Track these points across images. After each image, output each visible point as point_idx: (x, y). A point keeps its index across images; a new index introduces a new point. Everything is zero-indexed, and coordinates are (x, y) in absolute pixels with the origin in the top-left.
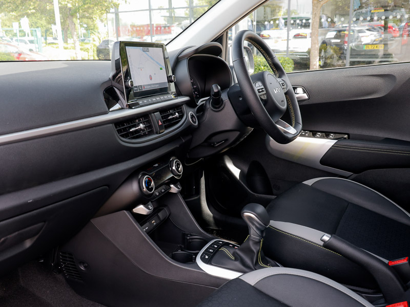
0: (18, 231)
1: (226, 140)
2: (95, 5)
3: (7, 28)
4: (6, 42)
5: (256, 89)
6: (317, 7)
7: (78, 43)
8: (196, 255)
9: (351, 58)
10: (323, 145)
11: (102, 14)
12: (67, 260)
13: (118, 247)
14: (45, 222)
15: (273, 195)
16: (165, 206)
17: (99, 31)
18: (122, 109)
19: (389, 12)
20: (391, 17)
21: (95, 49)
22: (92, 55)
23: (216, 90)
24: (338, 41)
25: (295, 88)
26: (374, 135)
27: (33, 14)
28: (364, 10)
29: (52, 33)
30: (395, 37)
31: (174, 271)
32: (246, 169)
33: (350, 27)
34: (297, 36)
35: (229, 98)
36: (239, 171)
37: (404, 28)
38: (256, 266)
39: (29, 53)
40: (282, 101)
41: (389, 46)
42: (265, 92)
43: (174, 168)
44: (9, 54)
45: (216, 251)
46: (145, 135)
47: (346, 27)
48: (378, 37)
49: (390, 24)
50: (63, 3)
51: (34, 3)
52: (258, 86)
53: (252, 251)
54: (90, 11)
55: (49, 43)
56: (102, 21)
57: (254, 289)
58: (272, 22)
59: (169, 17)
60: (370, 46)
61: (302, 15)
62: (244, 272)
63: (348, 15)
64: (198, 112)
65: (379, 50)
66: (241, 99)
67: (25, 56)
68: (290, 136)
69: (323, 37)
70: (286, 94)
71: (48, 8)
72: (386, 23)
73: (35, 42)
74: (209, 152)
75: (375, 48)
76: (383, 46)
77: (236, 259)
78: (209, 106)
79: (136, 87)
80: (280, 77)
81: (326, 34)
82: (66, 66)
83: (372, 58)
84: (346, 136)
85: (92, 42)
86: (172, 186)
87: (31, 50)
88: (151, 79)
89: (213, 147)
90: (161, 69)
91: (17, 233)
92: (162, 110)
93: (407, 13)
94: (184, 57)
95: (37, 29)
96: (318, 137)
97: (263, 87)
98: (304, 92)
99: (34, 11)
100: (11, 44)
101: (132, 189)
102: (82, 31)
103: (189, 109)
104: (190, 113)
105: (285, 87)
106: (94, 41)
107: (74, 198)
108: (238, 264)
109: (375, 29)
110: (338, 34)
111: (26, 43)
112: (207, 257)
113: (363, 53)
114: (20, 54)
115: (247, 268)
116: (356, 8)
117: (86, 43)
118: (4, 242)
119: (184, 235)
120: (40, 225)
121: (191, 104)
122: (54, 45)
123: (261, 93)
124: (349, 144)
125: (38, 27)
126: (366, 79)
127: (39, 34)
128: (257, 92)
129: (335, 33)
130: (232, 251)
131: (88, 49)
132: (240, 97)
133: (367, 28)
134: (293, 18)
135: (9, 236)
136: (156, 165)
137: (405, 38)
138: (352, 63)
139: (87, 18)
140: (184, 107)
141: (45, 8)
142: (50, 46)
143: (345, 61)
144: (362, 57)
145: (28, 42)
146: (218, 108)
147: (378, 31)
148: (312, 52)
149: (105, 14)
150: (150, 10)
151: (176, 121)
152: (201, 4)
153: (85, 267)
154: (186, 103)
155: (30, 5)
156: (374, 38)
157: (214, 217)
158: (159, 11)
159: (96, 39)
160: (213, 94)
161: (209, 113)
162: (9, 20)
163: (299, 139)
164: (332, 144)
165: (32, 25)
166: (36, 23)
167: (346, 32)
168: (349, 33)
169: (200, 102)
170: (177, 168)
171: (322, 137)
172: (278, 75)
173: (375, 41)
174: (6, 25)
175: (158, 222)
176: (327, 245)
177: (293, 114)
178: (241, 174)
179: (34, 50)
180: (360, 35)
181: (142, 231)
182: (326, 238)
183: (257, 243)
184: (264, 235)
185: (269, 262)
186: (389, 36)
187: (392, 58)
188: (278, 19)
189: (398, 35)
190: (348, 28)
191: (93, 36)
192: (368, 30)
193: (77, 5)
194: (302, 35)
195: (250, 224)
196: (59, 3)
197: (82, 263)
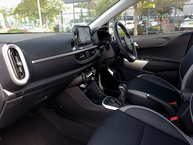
0: (43, 93)
1: (110, 61)
2: (54, 12)
3: (20, 20)
4: (21, 26)
5: (122, 43)
6: (136, 12)
7: (47, 26)
8: (102, 102)
9: (148, 31)
10: (144, 63)
11: (56, 15)
12: (55, 104)
13: (74, 99)
14: (52, 90)
15: (125, 81)
16: (89, 85)
17: (55, 21)
18: (76, 50)
19: (162, 14)
20: (163, 16)
21: (54, 28)
22: (52, 30)
23: (108, 43)
24: (143, 25)
25: (134, 42)
26: (162, 59)
27: (31, 15)
28: (152, 14)
29: (37, 22)
30: (164, 24)
31: (95, 107)
32: (115, 72)
33: (148, 20)
34: (128, 23)
35: (112, 46)
36: (113, 72)
37: (168, 20)
38: (123, 106)
39: (29, 30)
40: (131, 47)
41: (162, 27)
42: (125, 44)
43: (93, 71)
44: (22, 30)
45: (109, 100)
46: (84, 59)
47: (146, 20)
48: (158, 24)
49: (162, 19)
50: (42, 11)
51: (31, 11)
52: (123, 41)
53: (122, 100)
54: (52, 14)
55: (36, 26)
56: (56, 18)
57: (124, 113)
58: (119, 18)
59: (81, 16)
60: (155, 27)
61: (130, 15)
62: (120, 108)
63: (148, 15)
64: (100, 51)
65: (158, 29)
66: (116, 46)
67: (28, 31)
68: (134, 60)
69: (137, 24)
70: (132, 44)
71: (36, 13)
72: (161, 19)
73: (31, 25)
74: (104, 65)
75: (157, 28)
76: (160, 27)
77: (116, 103)
78: (104, 49)
79: (81, 42)
80: (129, 38)
81: (139, 22)
82: (56, 34)
83: (156, 31)
84: (152, 60)
85: (52, 25)
86: (92, 77)
87: (29, 29)
88: (86, 39)
89: (106, 63)
90: (89, 35)
91: (43, 94)
92: (89, 50)
93: (169, 15)
94: (95, 31)
95: (32, 21)
96: (142, 60)
97: (124, 42)
98: (137, 44)
99: (31, 14)
100: (22, 26)
101: (80, 78)
102: (48, 21)
103: (97, 50)
104: (98, 51)
105: (131, 42)
106: (53, 25)
107: (62, 81)
108: (117, 104)
109: (157, 21)
110: (143, 22)
111: (27, 26)
112: (106, 102)
113: (153, 30)
114: (26, 30)
115: (120, 106)
116: (150, 13)
117: (50, 26)
118: (39, 97)
119: (96, 95)
120: (51, 91)
121: (98, 48)
122: (38, 27)
123: (124, 44)
124: (153, 62)
125: (32, 20)
126: (159, 39)
127: (33, 22)
128: (123, 43)
129: (142, 22)
130: (114, 100)
131: (51, 28)
132: (116, 45)
133: (154, 20)
134: (127, 16)
135: (41, 95)
136: (87, 70)
137: (168, 24)
138: (149, 34)
139: (51, 16)
140: (96, 49)
141: (35, 12)
142: (37, 27)
143: (146, 32)
144: (152, 31)
145: (28, 26)
146: (108, 50)
147: (158, 22)
148: (134, 29)
149: (57, 15)
150: (74, 13)
151: (94, 54)
152: (92, 11)
153: (62, 106)
154: (96, 48)
155: (30, 12)
156: (156, 24)
157: (104, 89)
158: (77, 14)
159: (54, 24)
160: (107, 44)
161: (105, 51)
162: (21, 17)
163: (136, 61)
164: (147, 62)
165: (29, 19)
166: (31, 18)
167: (147, 22)
168: (148, 22)
169: (101, 47)
170: (94, 71)
171: (143, 60)
172: (128, 38)
173: (156, 25)
174: (20, 19)
175: (87, 90)
176: (148, 98)
177: (134, 52)
178: (114, 74)
179: (31, 29)
180: (151, 23)
181: (83, 93)
182: (148, 95)
183: (123, 97)
184: (126, 94)
185: (128, 104)
186: (162, 23)
187: (163, 31)
188: (121, 17)
189: (165, 23)
190: (147, 20)
191: (52, 23)
192: (154, 21)
193: (47, 11)
194: (130, 23)
195: (121, 91)
196: (41, 11)
197: (61, 105)
